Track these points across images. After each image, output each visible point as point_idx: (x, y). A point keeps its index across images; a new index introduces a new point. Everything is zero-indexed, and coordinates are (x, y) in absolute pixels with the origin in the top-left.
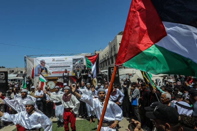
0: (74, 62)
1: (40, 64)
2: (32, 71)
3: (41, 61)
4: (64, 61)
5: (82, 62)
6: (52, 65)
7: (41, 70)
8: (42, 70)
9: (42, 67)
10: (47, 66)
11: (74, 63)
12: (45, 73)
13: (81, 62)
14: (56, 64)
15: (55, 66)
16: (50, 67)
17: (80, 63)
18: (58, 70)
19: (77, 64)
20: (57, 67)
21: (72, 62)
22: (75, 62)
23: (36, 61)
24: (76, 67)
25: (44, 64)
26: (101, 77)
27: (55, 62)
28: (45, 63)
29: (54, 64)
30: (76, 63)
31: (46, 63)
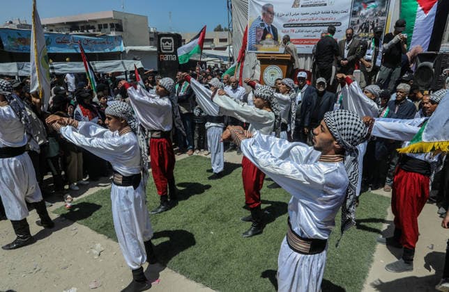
0: (357, 8)
1: (262, 17)
2: (242, 34)
3: (264, 8)
4: (325, 5)
5: (384, 10)
6: (289, 17)
7: (262, 33)
8: (266, 32)
9: (267, 26)
10: (277, 22)
11: (354, 14)
12: (273, 42)
13: (378, 8)
14: (301, 17)
15: (299, 22)
16: (284, 26)
17: (374, 11)
18: (306, 34)
19: (363, 17)
20: (302, 25)
21: (349, 8)
22: (360, 9)
23: (253, 9)
24: (361, 27)
25: (270, 16)
26: (431, 64)
27: (299, 10)
28: (273, 14)
29: (294, 17)
30: (363, 12)
31: (276, 14)
